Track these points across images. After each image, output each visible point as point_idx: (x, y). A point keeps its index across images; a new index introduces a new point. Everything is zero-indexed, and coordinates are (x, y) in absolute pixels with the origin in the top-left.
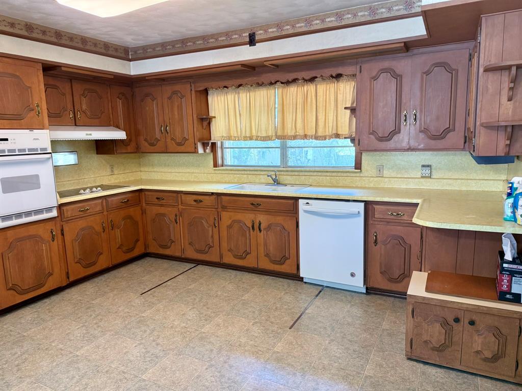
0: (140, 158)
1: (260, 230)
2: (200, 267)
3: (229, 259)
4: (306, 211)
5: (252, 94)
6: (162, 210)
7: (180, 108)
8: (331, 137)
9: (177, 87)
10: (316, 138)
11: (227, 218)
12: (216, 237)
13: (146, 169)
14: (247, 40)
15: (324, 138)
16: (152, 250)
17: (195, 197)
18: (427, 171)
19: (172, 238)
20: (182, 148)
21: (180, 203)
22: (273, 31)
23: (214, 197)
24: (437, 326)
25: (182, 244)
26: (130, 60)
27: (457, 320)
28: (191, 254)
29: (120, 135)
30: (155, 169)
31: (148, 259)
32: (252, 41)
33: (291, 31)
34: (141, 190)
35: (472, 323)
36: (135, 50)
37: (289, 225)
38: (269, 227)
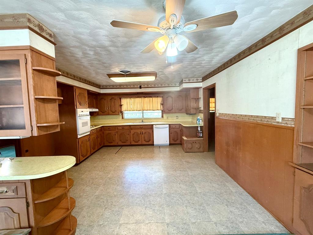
0: (94, 117)
1: (143, 134)
2: (123, 147)
3: (133, 143)
4: (155, 128)
5: (135, 99)
6: (110, 132)
7: (114, 102)
8: (156, 110)
9: (113, 97)
10: (153, 110)
11: (132, 132)
12: (129, 137)
13: (96, 121)
14: (139, 87)
15: (154, 110)
16: (106, 145)
17: (122, 127)
18: (177, 118)
19: (114, 139)
20: (114, 113)
21: (116, 129)
22: (146, 86)
23: (128, 126)
24: (190, 144)
25: (117, 141)
26: (101, 89)
27: (193, 143)
28: (120, 143)
29: (97, 110)
30: (100, 120)
31: (104, 148)
32: (140, 87)
33: (150, 87)
34: (103, 126)
35: (196, 142)
36: (103, 86)
37: (151, 132)
38: (145, 133)
